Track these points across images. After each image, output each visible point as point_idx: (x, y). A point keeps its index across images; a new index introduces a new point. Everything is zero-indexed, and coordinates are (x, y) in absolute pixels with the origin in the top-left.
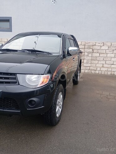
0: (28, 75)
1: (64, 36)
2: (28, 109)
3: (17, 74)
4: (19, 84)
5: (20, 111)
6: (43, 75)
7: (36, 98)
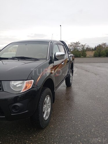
0: (13, 81)
1: (52, 43)
2: (12, 114)
3: (2, 81)
4: (3, 91)
5: (4, 117)
6: (26, 81)
7: (20, 103)
